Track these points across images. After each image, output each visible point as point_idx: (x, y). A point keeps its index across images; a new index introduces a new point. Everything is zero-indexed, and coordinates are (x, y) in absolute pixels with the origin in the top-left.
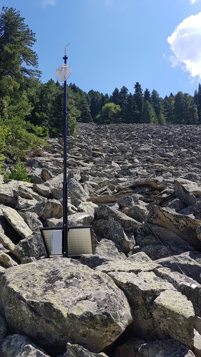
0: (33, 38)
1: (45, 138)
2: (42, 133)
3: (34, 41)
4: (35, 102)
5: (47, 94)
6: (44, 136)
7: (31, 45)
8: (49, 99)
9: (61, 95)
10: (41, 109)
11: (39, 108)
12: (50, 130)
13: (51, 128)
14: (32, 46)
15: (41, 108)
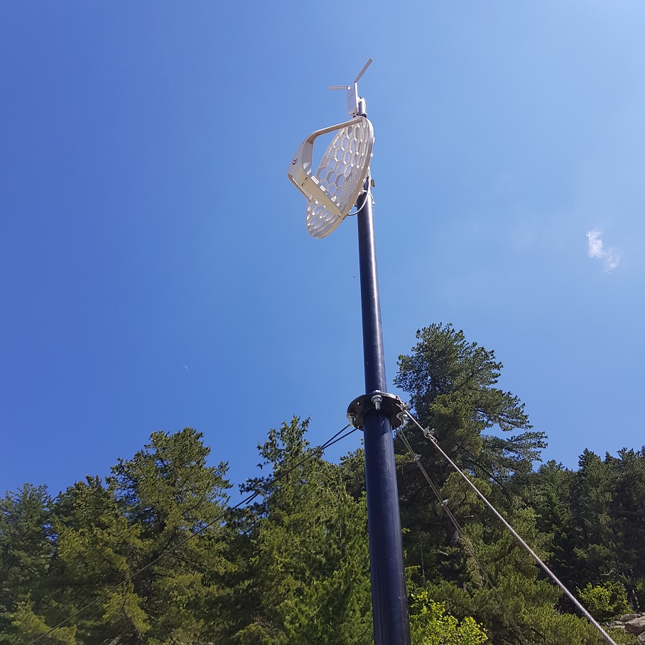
0: (491, 363)
1: (622, 616)
2: (610, 604)
3: (497, 367)
4: (562, 521)
5: (588, 490)
6: (618, 610)
7: (493, 380)
8: (598, 502)
9: (624, 482)
10: (586, 536)
11: (579, 533)
12: (629, 588)
13: (629, 581)
14: (496, 381)
15: (585, 533)
